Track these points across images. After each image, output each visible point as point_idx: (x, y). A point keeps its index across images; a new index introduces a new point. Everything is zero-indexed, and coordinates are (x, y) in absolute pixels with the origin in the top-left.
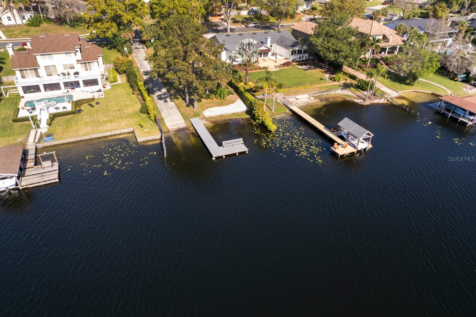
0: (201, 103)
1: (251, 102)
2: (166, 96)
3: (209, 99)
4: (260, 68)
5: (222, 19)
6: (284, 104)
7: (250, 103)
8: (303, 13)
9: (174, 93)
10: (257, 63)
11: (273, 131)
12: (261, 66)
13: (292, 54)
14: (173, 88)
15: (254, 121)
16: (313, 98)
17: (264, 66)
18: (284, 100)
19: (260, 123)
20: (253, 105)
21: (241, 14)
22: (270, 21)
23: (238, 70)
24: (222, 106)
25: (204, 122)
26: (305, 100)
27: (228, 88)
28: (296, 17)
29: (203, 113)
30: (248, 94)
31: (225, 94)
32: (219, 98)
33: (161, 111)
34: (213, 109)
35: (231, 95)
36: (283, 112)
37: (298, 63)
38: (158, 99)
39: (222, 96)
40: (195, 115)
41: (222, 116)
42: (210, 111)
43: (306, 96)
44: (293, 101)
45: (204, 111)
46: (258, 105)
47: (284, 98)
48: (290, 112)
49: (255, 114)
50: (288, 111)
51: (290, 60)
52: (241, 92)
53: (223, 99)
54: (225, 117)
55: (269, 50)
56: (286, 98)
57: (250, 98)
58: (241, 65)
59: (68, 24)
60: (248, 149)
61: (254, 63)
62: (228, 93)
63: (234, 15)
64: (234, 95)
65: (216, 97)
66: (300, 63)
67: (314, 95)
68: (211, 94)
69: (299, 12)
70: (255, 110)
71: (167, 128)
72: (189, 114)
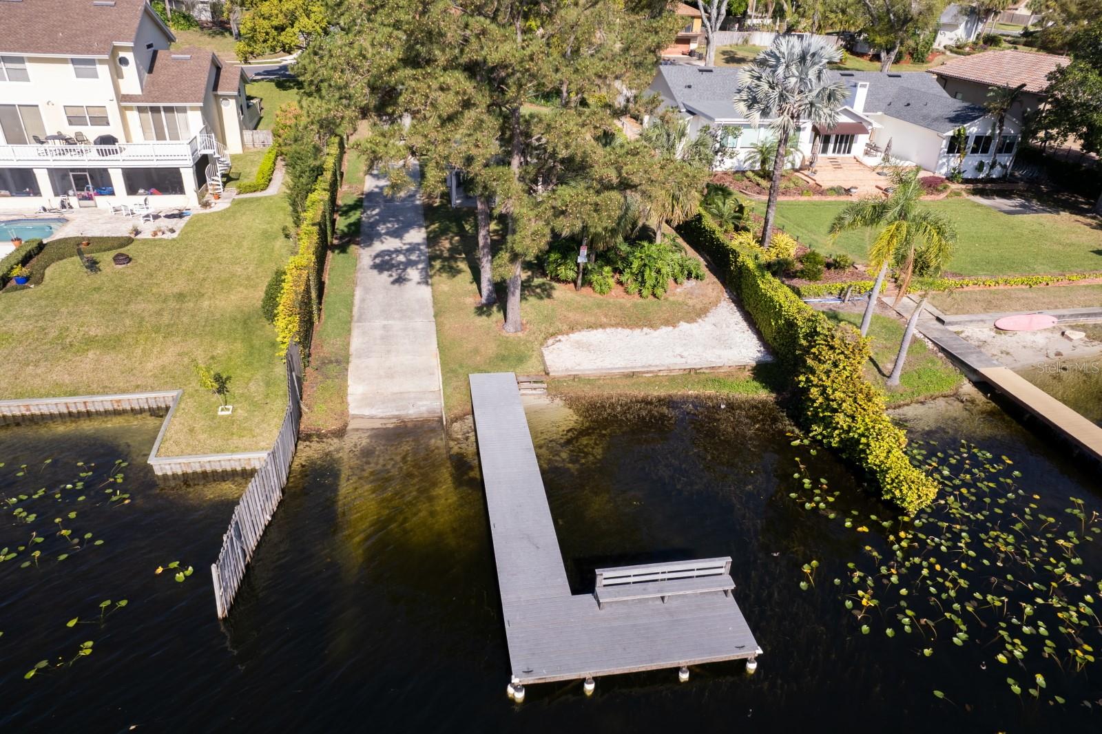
0: (546, 301)
1: (791, 324)
2: (414, 257)
3: (586, 290)
4: (819, 190)
5: (691, 54)
6: (943, 350)
7: (779, 331)
8: (951, 51)
9: (449, 250)
10: (806, 172)
11: (912, 509)
12: (826, 185)
13: (951, 150)
14: (455, 229)
15: (798, 425)
16: (1082, 335)
17: (835, 184)
18: (942, 331)
19: (835, 443)
20: (804, 342)
21: (751, 43)
22: (847, 66)
23: (731, 188)
24: (641, 327)
25: (537, 398)
26: (1041, 340)
27: (680, 249)
28: (932, 60)
29: (546, 352)
30: (777, 282)
31: (663, 271)
32: (633, 287)
33: (355, 318)
34: (596, 336)
35: (693, 282)
36: (947, 391)
37: (971, 186)
38: (375, 266)
39: (649, 283)
40: (503, 359)
41: (633, 375)
42: (579, 345)
43: (1047, 320)
44: (983, 337)
45: (550, 341)
46: (832, 348)
47: (938, 319)
48: (980, 397)
49: (806, 391)
50: (968, 388)
51: (942, 172)
52: (742, 270)
53: (654, 295)
54: (649, 383)
55: (860, 127)
56: (951, 324)
57: (786, 305)
58: (743, 172)
59: (231, 34)
60: (760, 651)
61: (797, 171)
62: (677, 268)
63: (728, 44)
64: (706, 280)
65: (620, 283)
66: (980, 186)
67: (1082, 321)
68: (601, 267)
69: (941, 48)
70: (813, 372)
71: (344, 413)
72: (476, 351)
